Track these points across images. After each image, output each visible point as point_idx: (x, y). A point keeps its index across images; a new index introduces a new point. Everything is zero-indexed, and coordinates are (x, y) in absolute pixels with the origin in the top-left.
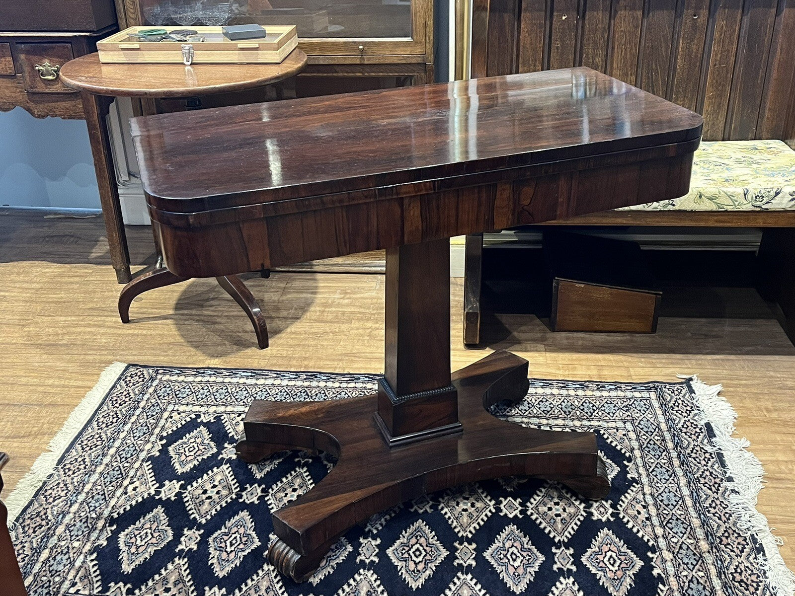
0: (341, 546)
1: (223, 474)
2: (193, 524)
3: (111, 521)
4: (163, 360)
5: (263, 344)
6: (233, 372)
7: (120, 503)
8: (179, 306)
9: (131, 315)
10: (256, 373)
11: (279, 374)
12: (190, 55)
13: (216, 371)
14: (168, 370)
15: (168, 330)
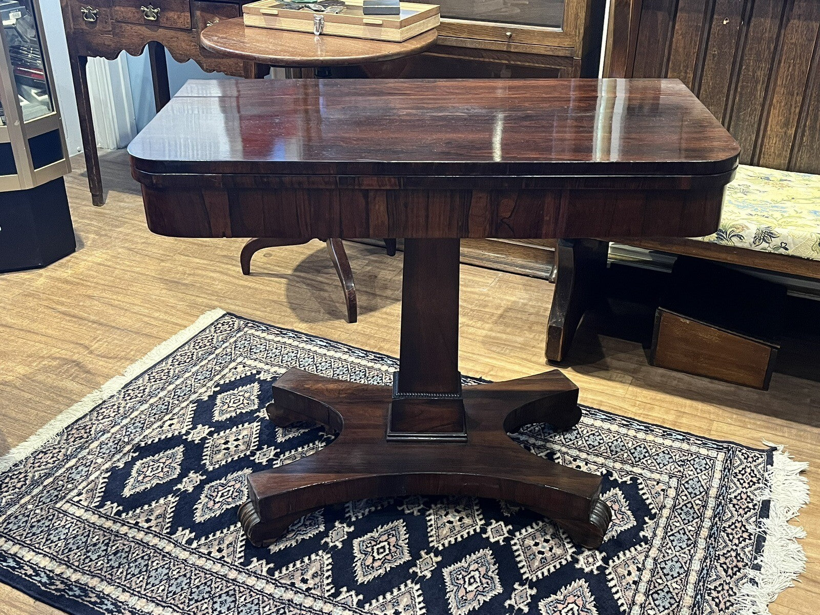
0: (316, 524)
1: (251, 430)
2: (201, 469)
3: (137, 448)
4: (258, 315)
5: (352, 319)
6: (311, 338)
7: (153, 434)
8: (299, 268)
9: (252, 269)
10: (331, 344)
11: (351, 350)
12: (320, 25)
13: (297, 334)
14: (256, 324)
15: (278, 288)
